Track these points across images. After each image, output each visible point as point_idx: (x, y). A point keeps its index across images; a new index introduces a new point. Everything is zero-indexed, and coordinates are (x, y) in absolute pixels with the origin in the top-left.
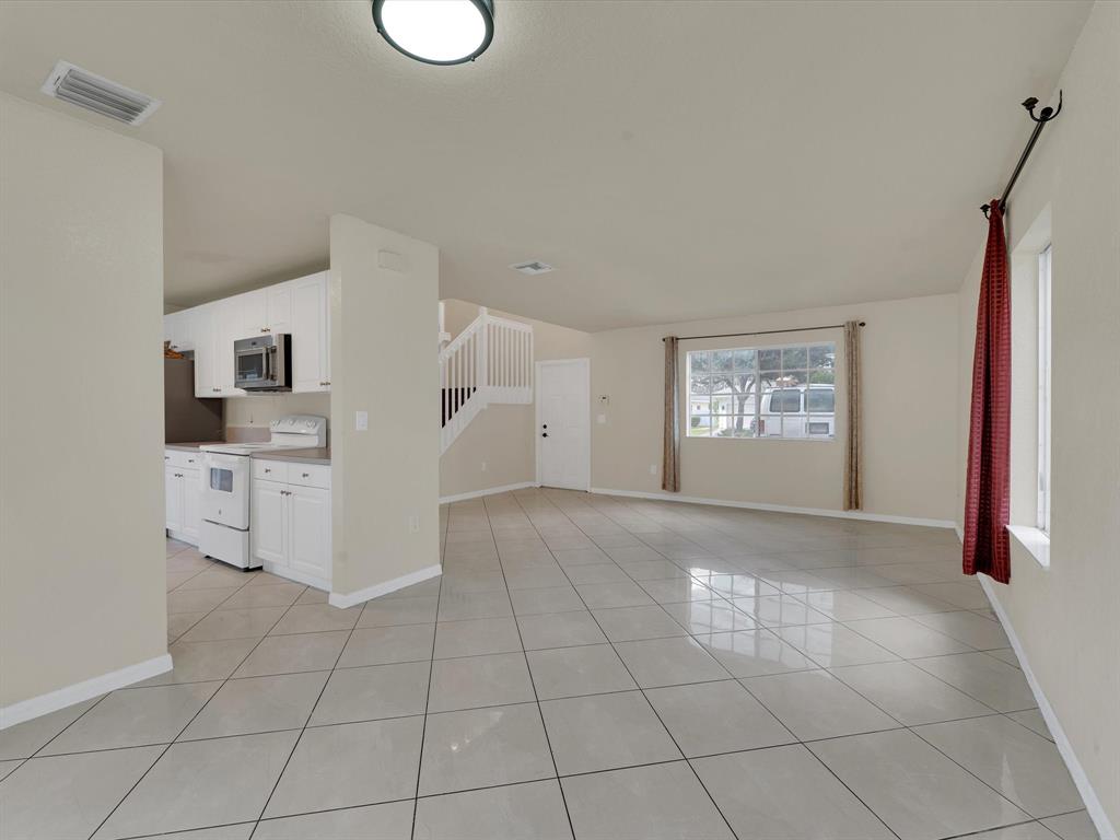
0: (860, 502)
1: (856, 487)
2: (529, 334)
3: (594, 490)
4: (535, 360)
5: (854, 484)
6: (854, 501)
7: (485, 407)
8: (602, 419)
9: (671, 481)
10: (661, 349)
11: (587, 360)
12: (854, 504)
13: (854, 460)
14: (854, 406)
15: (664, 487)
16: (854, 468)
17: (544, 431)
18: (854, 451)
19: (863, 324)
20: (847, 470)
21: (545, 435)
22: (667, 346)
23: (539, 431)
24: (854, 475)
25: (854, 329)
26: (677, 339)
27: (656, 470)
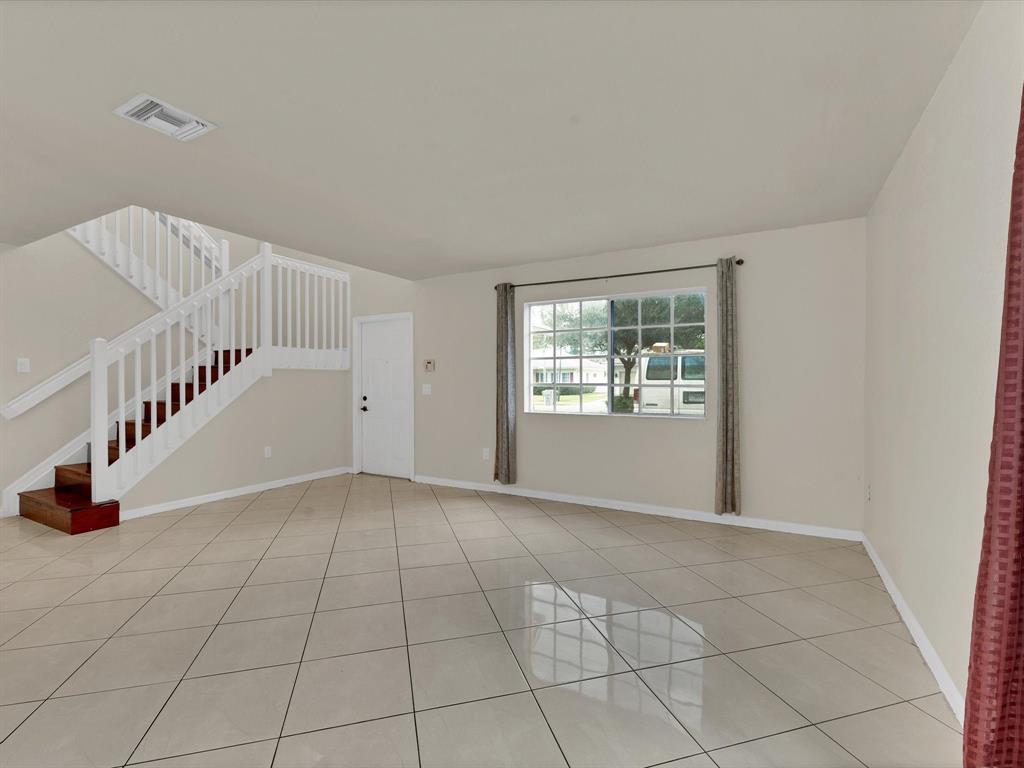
0: (737, 504)
1: (733, 481)
2: (345, 284)
3: (419, 479)
4: (352, 316)
5: (729, 479)
6: (729, 501)
7: (269, 374)
8: (427, 389)
9: (506, 471)
10: (492, 298)
11: (410, 315)
12: (729, 507)
13: (730, 447)
14: (730, 373)
15: (497, 476)
16: (730, 458)
17: (365, 404)
18: (730, 434)
19: (740, 262)
20: (721, 459)
21: (365, 409)
22: (499, 296)
23: (357, 403)
24: (730, 467)
25: (729, 269)
26: (512, 286)
27: (488, 454)
